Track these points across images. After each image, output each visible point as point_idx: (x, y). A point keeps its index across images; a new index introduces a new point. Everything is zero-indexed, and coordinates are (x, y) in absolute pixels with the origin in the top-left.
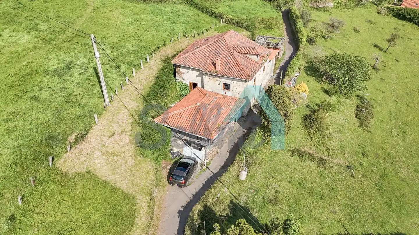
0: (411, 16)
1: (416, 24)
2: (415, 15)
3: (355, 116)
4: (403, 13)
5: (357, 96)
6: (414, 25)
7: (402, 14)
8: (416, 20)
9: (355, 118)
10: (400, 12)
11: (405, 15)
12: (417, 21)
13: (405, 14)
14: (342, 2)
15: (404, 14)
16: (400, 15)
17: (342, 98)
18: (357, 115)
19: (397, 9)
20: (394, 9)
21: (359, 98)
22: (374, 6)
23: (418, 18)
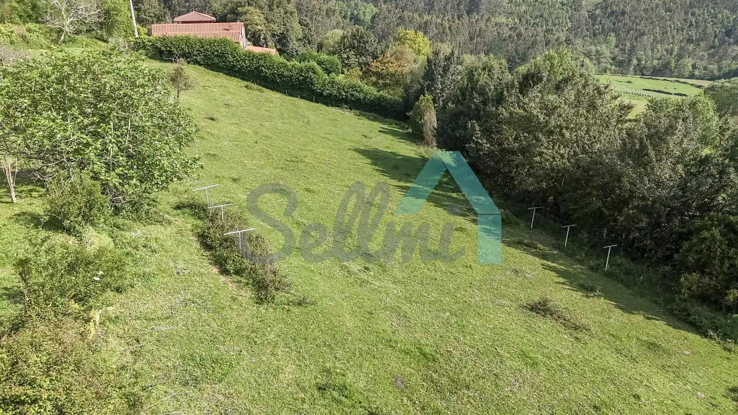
0: (183, 49)
1: (200, 65)
2: (188, 47)
3: (215, 270)
4: (166, 47)
5: (178, 207)
6: (197, 66)
7: (163, 49)
8: (196, 56)
9: (222, 278)
10: (159, 45)
11: (171, 51)
12: (199, 58)
13: (170, 47)
14: (12, 32)
15: (168, 49)
16: (161, 52)
17: (130, 229)
18: (221, 265)
19: (149, 41)
20: (144, 43)
21: (187, 210)
22: (99, 42)
23: (196, 51)
